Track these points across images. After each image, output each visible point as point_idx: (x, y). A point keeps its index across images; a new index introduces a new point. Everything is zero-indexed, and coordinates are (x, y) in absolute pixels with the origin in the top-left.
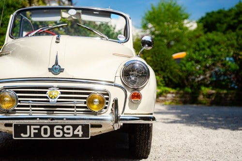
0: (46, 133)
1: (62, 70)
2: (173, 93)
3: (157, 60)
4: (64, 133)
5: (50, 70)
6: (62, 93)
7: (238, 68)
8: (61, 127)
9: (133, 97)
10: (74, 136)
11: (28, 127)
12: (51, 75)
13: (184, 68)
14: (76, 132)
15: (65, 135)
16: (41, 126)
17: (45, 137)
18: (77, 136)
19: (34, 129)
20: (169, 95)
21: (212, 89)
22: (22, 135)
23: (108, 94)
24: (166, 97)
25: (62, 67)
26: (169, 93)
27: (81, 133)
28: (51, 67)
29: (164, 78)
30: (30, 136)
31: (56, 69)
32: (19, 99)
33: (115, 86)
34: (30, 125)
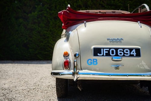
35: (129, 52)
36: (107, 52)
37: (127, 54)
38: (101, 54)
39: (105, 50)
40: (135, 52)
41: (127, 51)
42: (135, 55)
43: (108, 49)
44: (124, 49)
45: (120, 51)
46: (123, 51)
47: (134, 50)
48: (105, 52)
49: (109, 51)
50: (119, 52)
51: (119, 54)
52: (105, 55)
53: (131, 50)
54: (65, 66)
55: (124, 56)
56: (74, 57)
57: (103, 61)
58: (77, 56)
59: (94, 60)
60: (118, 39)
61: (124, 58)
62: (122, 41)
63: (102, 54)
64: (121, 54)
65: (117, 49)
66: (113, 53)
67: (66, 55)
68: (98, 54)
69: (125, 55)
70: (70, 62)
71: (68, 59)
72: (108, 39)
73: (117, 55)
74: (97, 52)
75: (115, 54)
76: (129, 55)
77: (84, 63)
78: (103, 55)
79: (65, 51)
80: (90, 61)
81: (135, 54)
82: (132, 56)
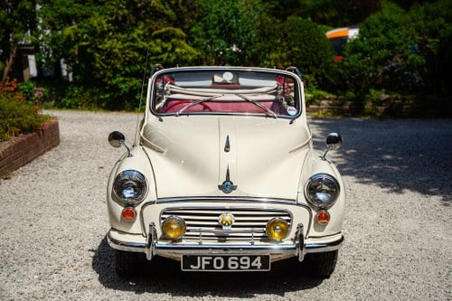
0: (219, 264)
1: (234, 188)
2: (329, 99)
3: (307, 50)
4: (240, 265)
5: (220, 187)
6: (235, 215)
7: (424, 61)
8: (236, 259)
9: (320, 218)
10: (251, 267)
11: (199, 258)
12: (222, 193)
13: (346, 63)
14: (253, 264)
15: (242, 267)
16: (214, 257)
17: (219, 269)
18: (256, 267)
19: (206, 260)
20: (324, 102)
21: (386, 93)
22: (192, 266)
23: (289, 215)
24: (319, 105)
25: (235, 184)
26: (325, 99)
27: (259, 265)
28: (221, 184)
29: (316, 76)
30: (201, 268)
31: (227, 186)
32: (188, 228)
33: (298, 204)
34: (201, 256)
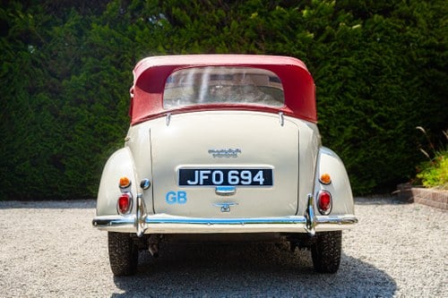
35: (249, 177)
36: (207, 177)
37: (247, 180)
38: (194, 180)
39: (202, 172)
40: (261, 177)
41: (246, 175)
42: (261, 183)
43: (209, 172)
44: (240, 171)
45: (233, 175)
46: (239, 176)
47: (260, 173)
48: (202, 177)
49: (210, 176)
50: (230, 177)
51: (230, 181)
52: (201, 183)
53: (254, 172)
54: (121, 207)
55: (240, 184)
56: (140, 189)
57: (199, 195)
58: (146, 186)
59: (179, 193)
60: (230, 150)
61: (240, 189)
62: (238, 154)
63: (196, 182)
64: (233, 180)
65: (226, 172)
66: (218, 179)
67: (125, 184)
68: (189, 182)
69: (243, 182)
70: (132, 199)
71: (129, 194)
72: (210, 151)
73: (226, 183)
74: (186, 176)
75: (222, 181)
76: (250, 182)
77: (160, 201)
78: (198, 184)
79: (123, 177)
80: (171, 195)
81: (262, 180)
82: (257, 184)
